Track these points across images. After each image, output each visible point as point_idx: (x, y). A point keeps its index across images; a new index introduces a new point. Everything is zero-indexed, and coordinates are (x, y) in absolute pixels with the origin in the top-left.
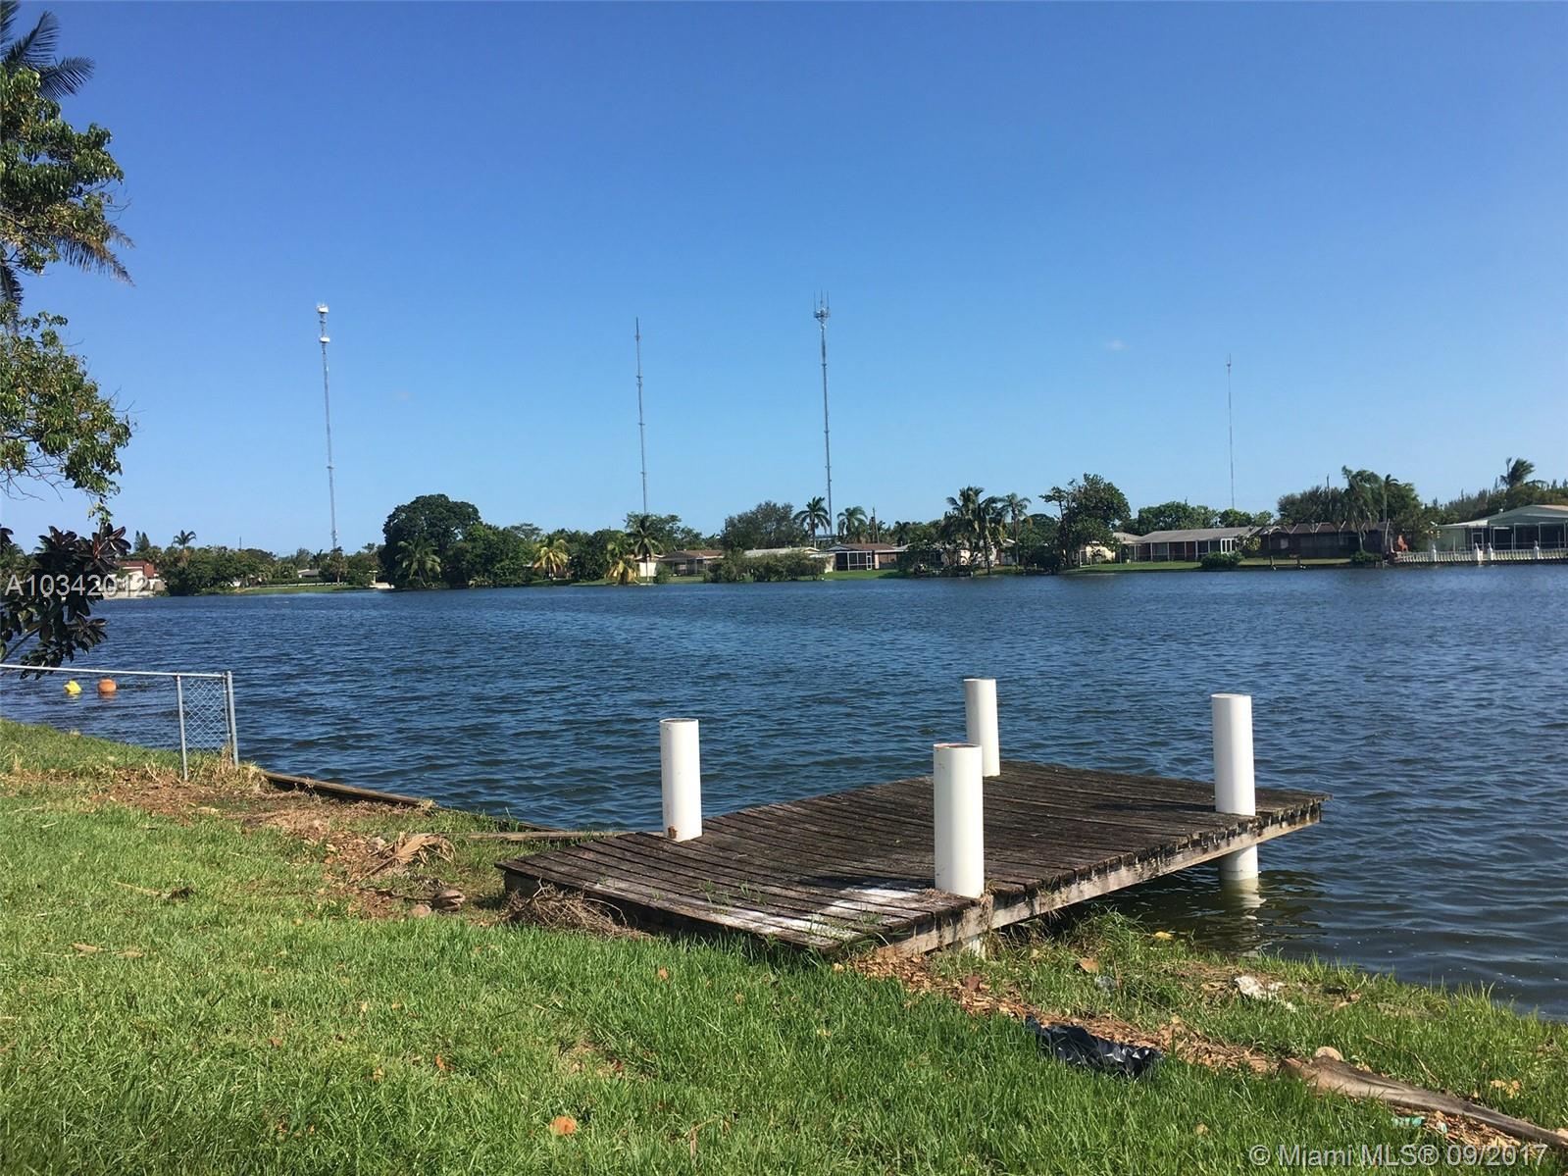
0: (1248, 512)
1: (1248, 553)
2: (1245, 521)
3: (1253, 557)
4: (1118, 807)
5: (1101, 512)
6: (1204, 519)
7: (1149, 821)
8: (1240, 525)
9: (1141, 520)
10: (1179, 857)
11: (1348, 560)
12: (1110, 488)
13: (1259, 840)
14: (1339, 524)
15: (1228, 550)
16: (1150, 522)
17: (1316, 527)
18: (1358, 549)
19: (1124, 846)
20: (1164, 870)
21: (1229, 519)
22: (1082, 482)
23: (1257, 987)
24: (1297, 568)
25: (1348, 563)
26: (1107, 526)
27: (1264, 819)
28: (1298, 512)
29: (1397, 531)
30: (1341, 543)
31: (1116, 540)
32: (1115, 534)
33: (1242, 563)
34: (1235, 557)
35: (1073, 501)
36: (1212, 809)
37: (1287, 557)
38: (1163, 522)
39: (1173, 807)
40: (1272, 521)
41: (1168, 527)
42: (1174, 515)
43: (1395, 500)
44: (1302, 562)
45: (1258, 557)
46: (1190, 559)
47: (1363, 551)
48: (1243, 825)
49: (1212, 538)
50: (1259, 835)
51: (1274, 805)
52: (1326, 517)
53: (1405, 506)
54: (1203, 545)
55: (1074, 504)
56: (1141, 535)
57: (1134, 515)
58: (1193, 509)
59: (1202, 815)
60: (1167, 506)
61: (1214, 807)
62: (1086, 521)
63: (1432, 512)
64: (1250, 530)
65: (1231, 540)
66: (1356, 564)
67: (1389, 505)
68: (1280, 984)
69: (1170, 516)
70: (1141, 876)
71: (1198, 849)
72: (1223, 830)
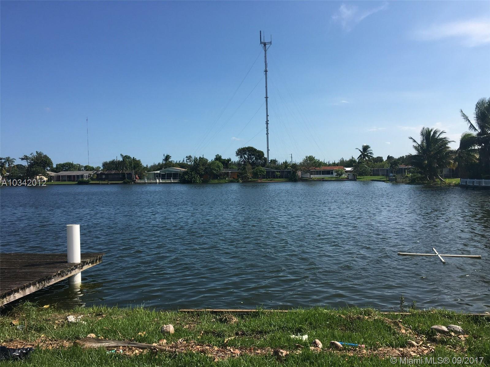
0: (93, 166)
1: (92, 179)
2: (92, 169)
3: (94, 180)
4: (33, 265)
5: (43, 165)
6: (79, 168)
7: (44, 269)
8: (90, 170)
9: (57, 168)
10: (53, 280)
11: (123, 182)
12: (45, 156)
13: (81, 270)
14: (120, 170)
15: (86, 178)
16: (60, 168)
17: (113, 172)
18: (125, 179)
19: (33, 278)
20: (47, 285)
21: (87, 168)
22: (35, 154)
23: (74, 319)
24: (107, 184)
25: (123, 183)
26: (44, 169)
27: (83, 263)
28: (108, 167)
29: (136, 173)
30: (121, 177)
31: (48, 174)
32: (48, 172)
33: (90, 182)
34: (88, 181)
35: (32, 160)
36: (67, 262)
37: (104, 181)
38: (65, 169)
39: (53, 263)
40: (100, 170)
41: (66, 170)
42: (69, 166)
43: (135, 164)
44: (109, 182)
45: (96, 180)
46: (74, 181)
47: (127, 179)
48: (76, 266)
49: (81, 174)
50: (82, 269)
51: (87, 259)
52: (116, 169)
53: (139, 166)
54: (78, 176)
55: (32, 161)
56: (57, 173)
57: (55, 166)
58: (75, 165)
59: (62, 265)
60: (66, 163)
61: (67, 261)
62: (37, 167)
63: (146, 168)
64: (93, 172)
65: (87, 175)
66: (125, 183)
67: (134, 166)
68: (82, 316)
69: (67, 167)
70: (38, 288)
71: (60, 276)
72: (69, 269)
